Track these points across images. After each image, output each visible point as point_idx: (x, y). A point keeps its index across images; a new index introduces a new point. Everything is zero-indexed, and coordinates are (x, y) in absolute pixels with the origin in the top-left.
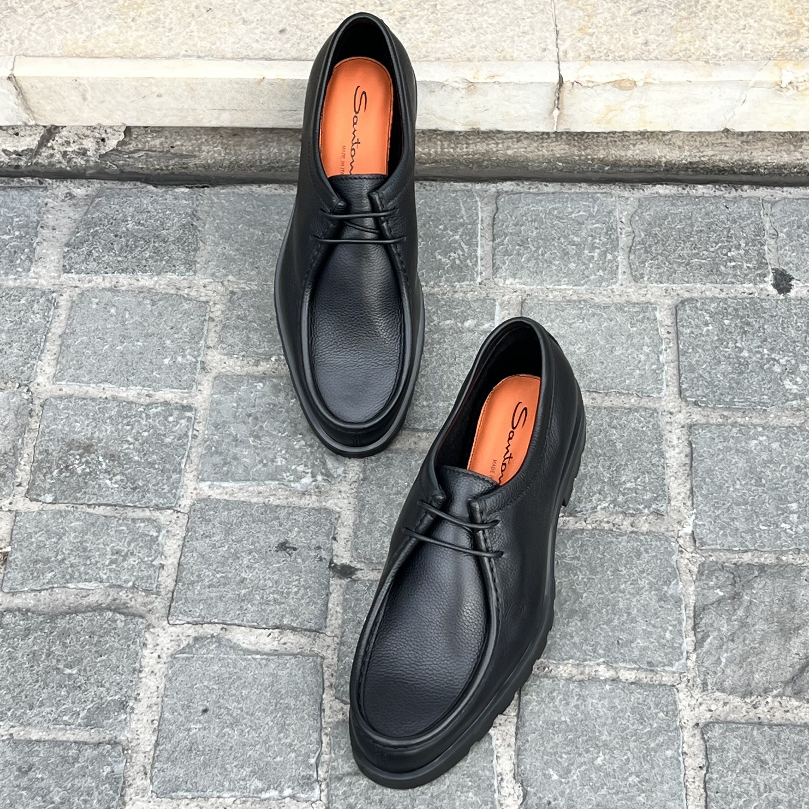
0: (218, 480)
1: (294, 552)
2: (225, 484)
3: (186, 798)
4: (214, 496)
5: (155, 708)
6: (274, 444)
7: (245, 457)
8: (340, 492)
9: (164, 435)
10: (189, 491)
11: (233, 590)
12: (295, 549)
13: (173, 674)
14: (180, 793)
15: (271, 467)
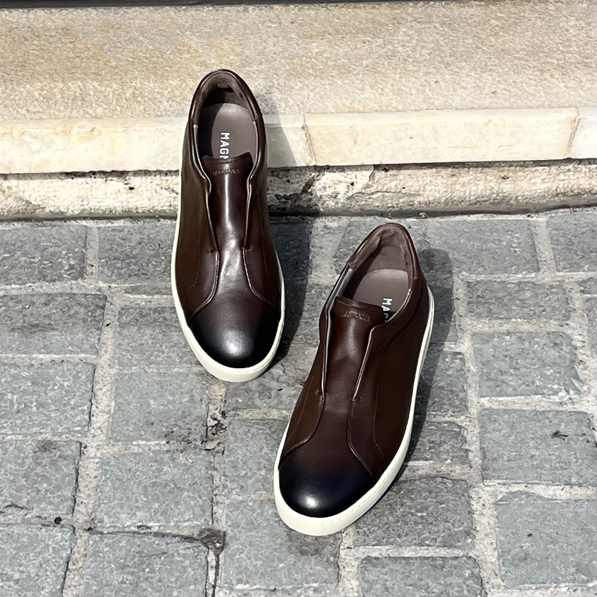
0: (494, 396)
1: (566, 438)
2: (501, 399)
3: (531, 588)
4: (493, 407)
5: (490, 536)
6: (530, 372)
7: (511, 381)
8: (588, 401)
9: (446, 370)
10: (474, 404)
11: (527, 462)
12: (566, 436)
13: (499, 514)
14: (527, 586)
15: (533, 387)
